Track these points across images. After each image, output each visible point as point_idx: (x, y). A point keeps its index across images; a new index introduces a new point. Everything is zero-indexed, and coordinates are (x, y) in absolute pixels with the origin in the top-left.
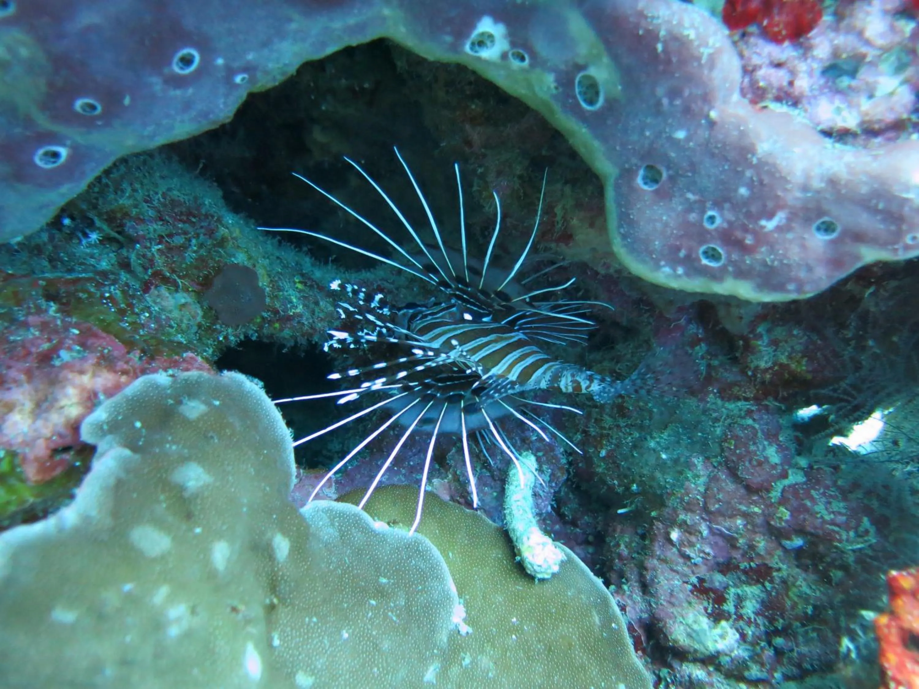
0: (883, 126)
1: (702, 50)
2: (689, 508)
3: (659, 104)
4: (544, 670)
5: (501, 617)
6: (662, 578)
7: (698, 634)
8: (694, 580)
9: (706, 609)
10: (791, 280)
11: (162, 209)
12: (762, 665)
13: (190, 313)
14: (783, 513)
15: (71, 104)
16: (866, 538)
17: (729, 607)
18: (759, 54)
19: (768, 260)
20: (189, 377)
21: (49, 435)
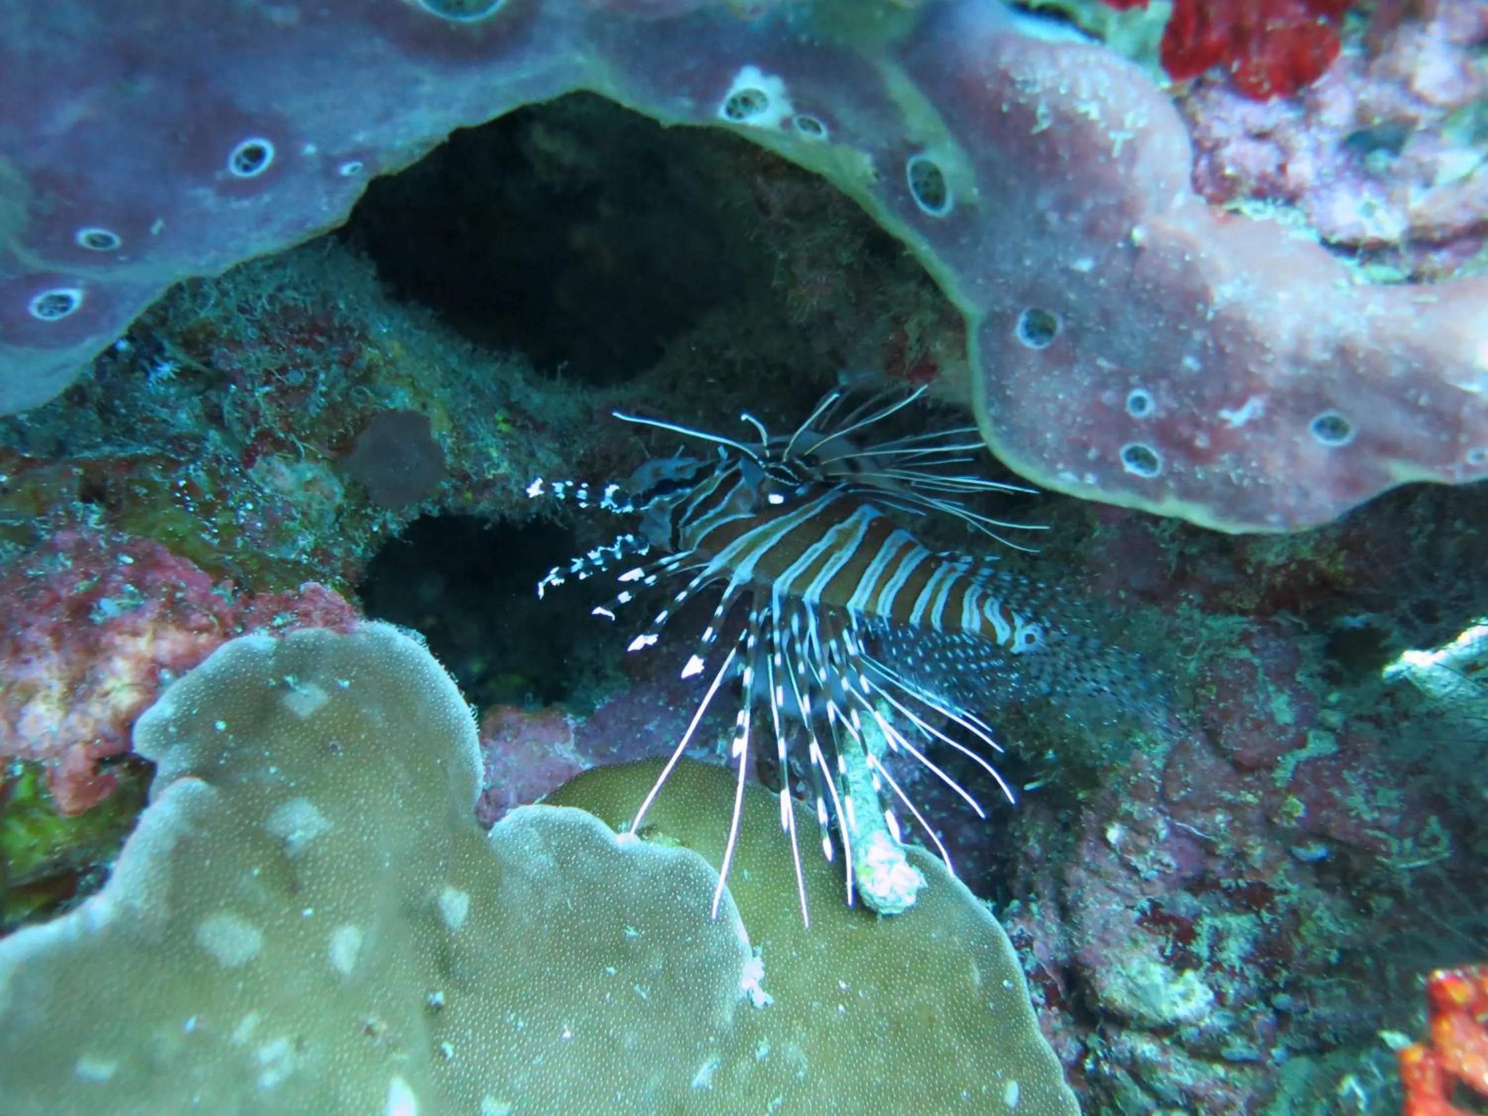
0: (1449, 233)
1: (1112, 135)
2: (1138, 792)
3: (1041, 220)
4: (887, 1060)
5: (822, 975)
6: (1091, 899)
7: (1146, 993)
8: (1145, 904)
9: (1162, 950)
10: (1272, 509)
11: (268, 325)
12: (1252, 1038)
13: (322, 493)
14: (1293, 805)
15: (70, 237)
16: (1433, 849)
17: (1201, 947)
18: (1224, 121)
19: (1233, 475)
20: (302, 638)
21: (89, 737)
